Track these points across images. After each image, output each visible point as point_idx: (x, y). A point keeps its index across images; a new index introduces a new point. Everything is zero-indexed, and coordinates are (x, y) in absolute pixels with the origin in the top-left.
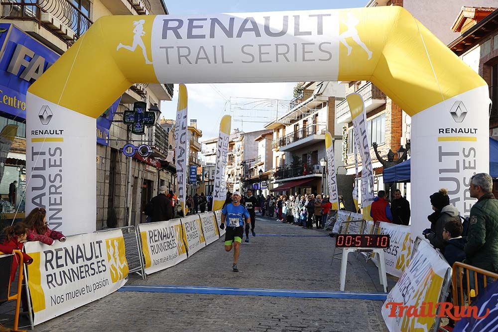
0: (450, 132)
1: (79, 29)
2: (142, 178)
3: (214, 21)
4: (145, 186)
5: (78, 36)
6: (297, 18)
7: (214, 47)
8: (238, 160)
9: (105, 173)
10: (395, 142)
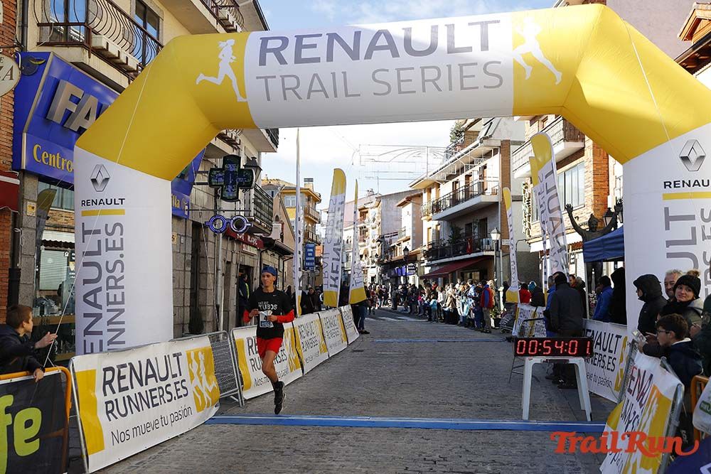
0: (681, 185)
1: (144, 56)
2: (237, 264)
3: (333, 37)
5: (143, 65)
6: (451, 27)
7: (334, 74)
8: (373, 234)
9: (185, 258)
10: (600, 203)
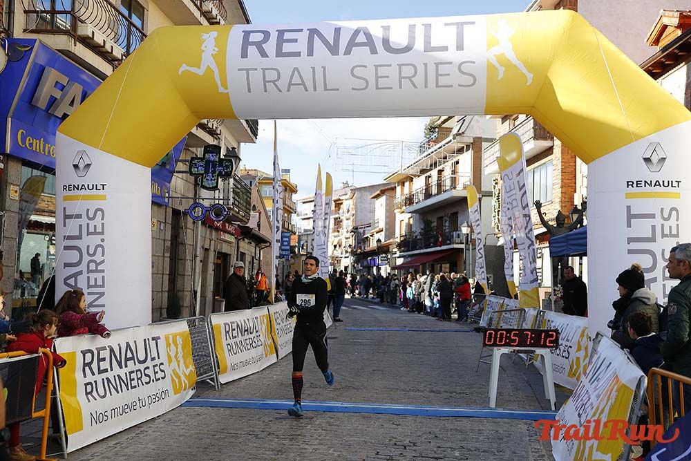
0: (643, 185)
1: (128, 46)
2: (215, 251)
3: (313, 32)
4: (219, 261)
5: (127, 54)
6: (428, 27)
7: (313, 68)
8: (348, 225)
9: (164, 244)
10: (567, 200)
